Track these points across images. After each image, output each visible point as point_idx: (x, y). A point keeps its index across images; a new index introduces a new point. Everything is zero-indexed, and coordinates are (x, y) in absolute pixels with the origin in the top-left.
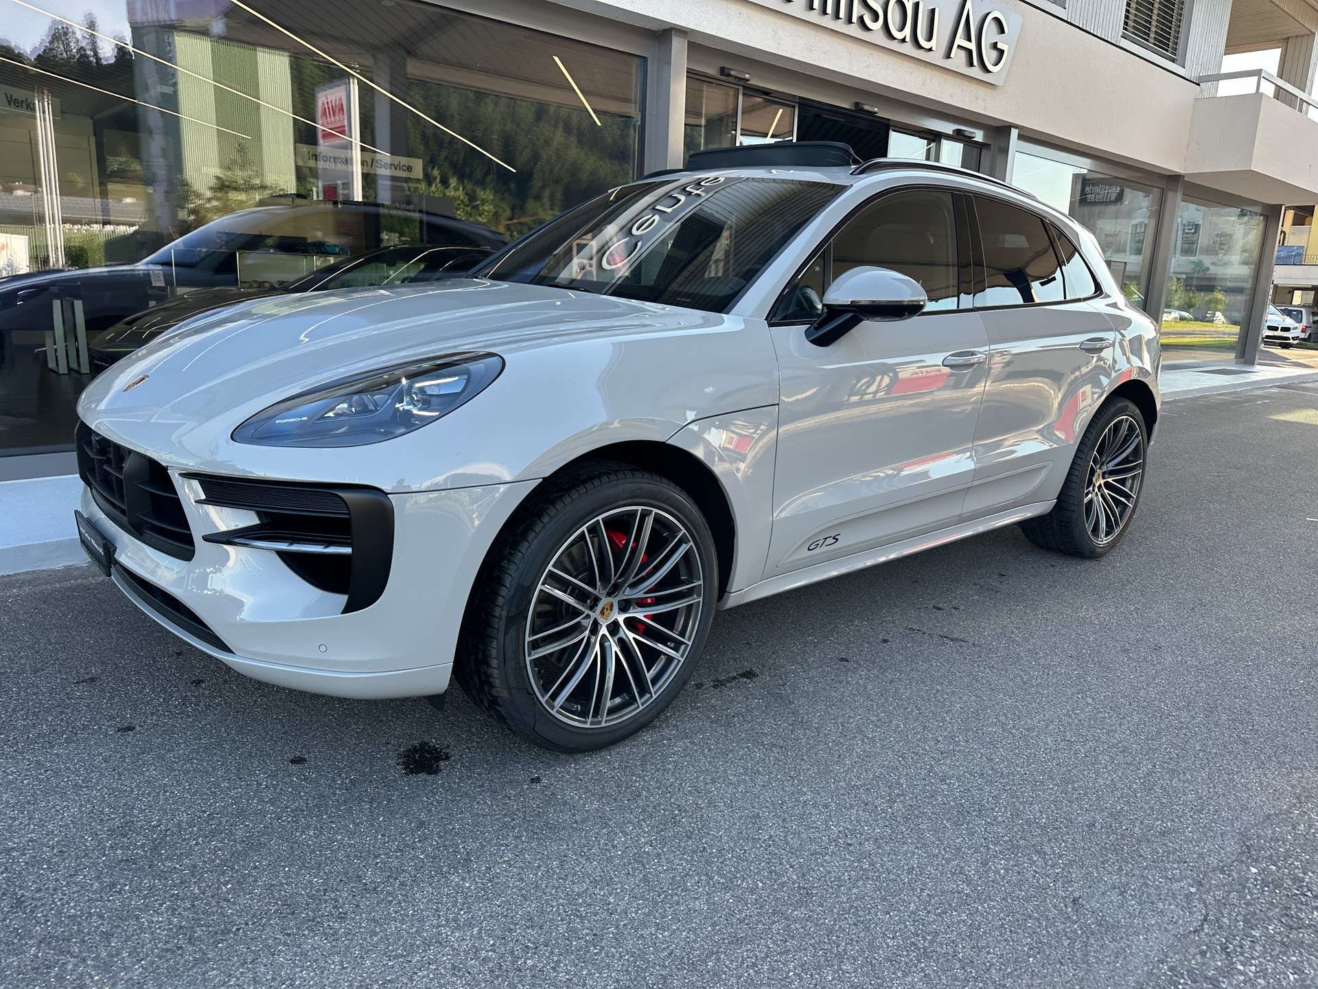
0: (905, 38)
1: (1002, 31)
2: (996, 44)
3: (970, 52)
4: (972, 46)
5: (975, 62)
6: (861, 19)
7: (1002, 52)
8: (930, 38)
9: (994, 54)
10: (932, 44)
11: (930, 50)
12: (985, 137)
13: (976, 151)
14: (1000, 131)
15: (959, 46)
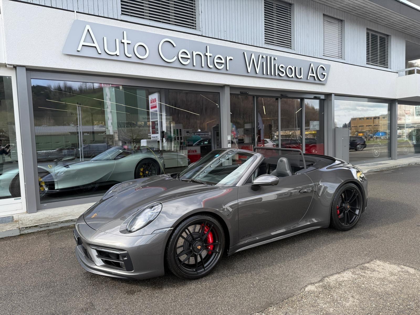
0: (293, 76)
1: (324, 70)
2: (322, 73)
3: (314, 77)
4: (315, 75)
5: (316, 79)
6: (279, 74)
7: (325, 75)
8: (301, 75)
9: (323, 76)
10: (302, 76)
11: (301, 78)
12: (325, 97)
13: (323, 101)
14: (328, 96)
15: (310, 76)
